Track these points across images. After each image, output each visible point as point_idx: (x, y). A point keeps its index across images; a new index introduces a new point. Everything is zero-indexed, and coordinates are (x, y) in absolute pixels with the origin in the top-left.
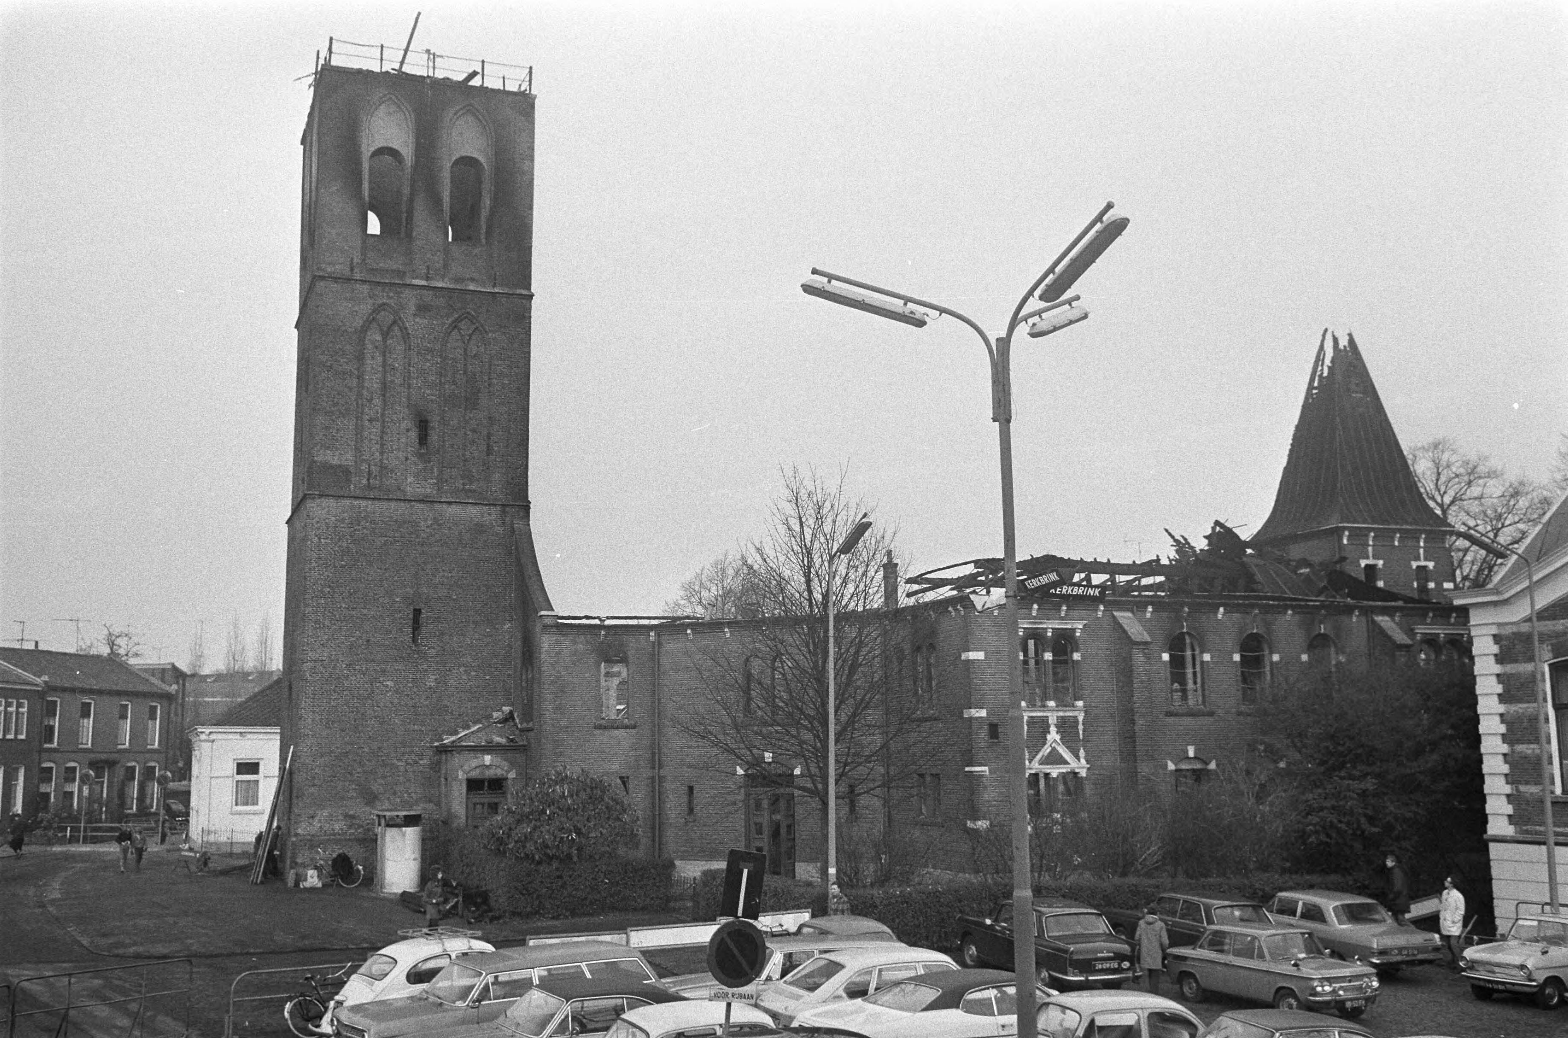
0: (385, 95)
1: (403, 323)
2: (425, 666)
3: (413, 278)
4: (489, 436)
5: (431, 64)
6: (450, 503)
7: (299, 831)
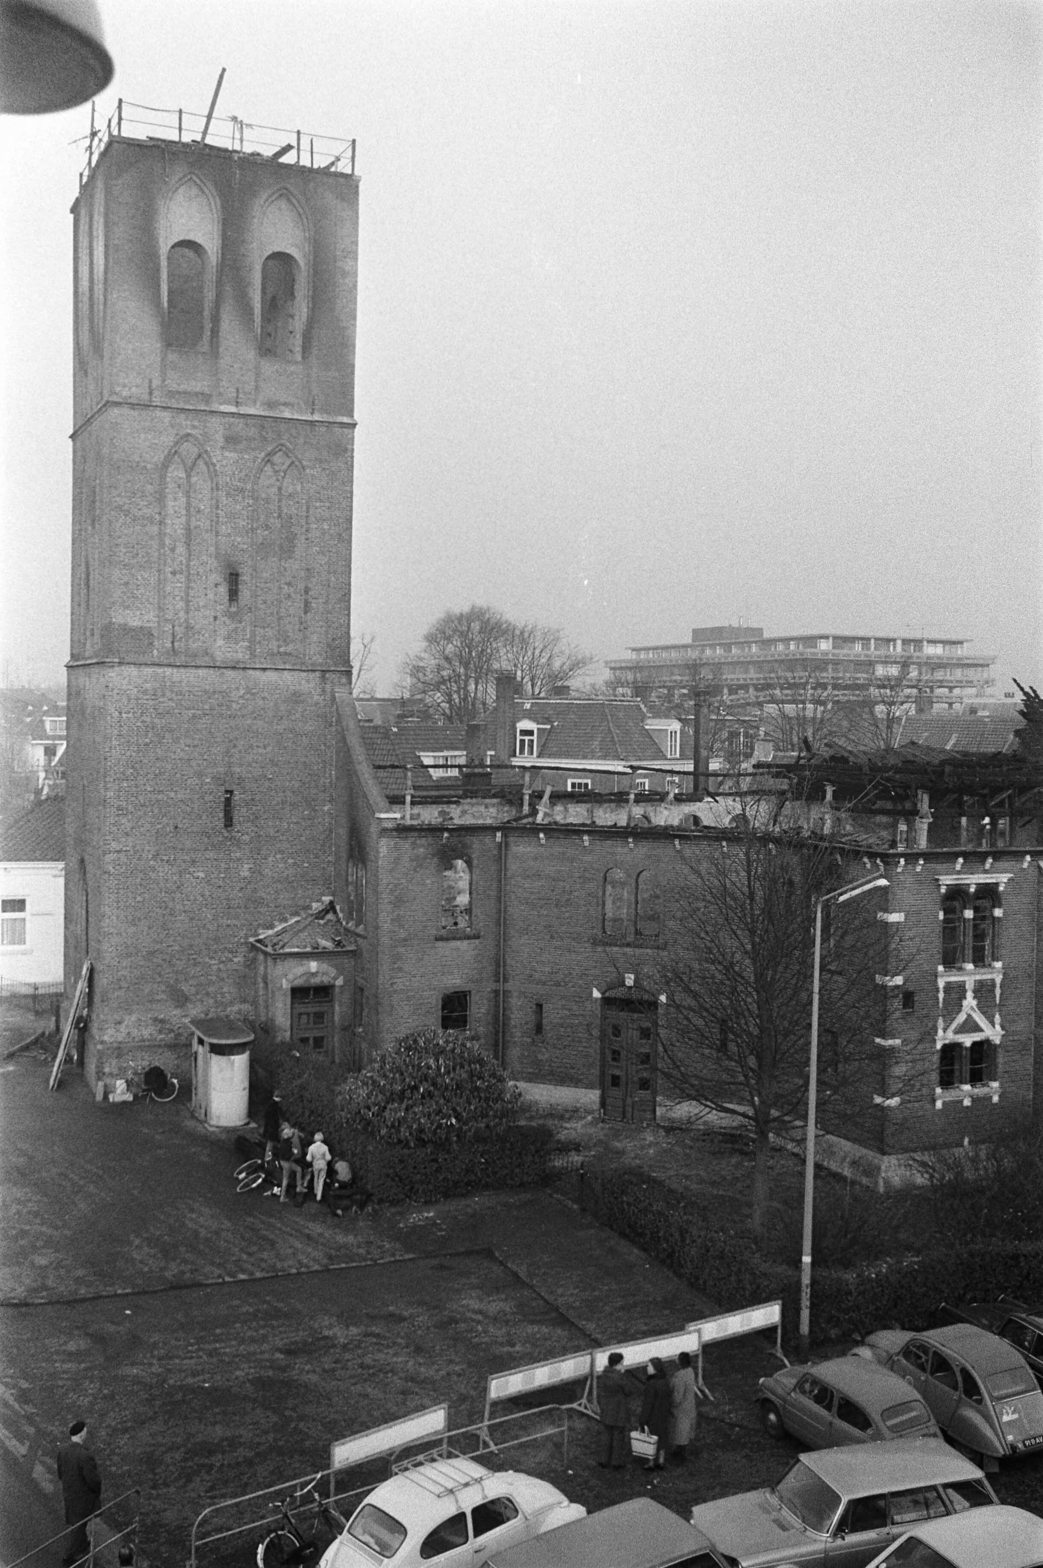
0: (185, 176)
1: (210, 457)
2: (238, 855)
3: (221, 404)
4: (307, 590)
5: (238, 136)
6: (264, 669)
7: (106, 1038)
